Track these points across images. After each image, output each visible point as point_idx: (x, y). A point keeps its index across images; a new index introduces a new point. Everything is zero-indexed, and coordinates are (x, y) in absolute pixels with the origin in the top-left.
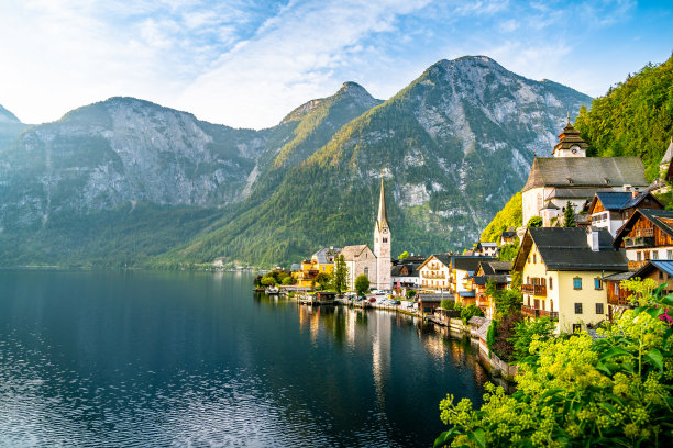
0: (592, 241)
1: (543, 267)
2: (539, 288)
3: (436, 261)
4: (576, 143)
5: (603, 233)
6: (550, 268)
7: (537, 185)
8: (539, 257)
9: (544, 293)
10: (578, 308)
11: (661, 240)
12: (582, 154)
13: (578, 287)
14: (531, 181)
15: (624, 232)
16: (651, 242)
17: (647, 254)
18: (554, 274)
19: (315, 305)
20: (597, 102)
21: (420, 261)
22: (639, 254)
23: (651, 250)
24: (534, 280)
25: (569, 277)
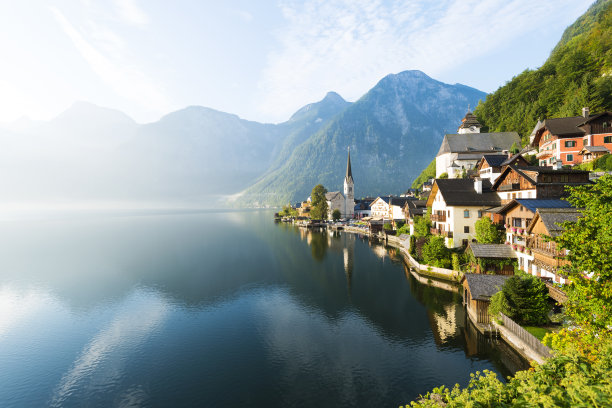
0: (478, 187)
1: (444, 203)
2: (441, 216)
3: (380, 200)
4: (474, 124)
5: (486, 182)
6: (449, 204)
7: (446, 151)
8: (442, 197)
9: (444, 220)
10: (467, 230)
11: (523, 185)
12: (477, 130)
13: (467, 215)
14: (442, 149)
15: (499, 181)
16: (516, 187)
17: (514, 195)
18: (451, 208)
19: (308, 227)
20: (490, 96)
21: (371, 200)
22: (509, 195)
23: (517, 192)
24: (439, 212)
25: (461, 210)
